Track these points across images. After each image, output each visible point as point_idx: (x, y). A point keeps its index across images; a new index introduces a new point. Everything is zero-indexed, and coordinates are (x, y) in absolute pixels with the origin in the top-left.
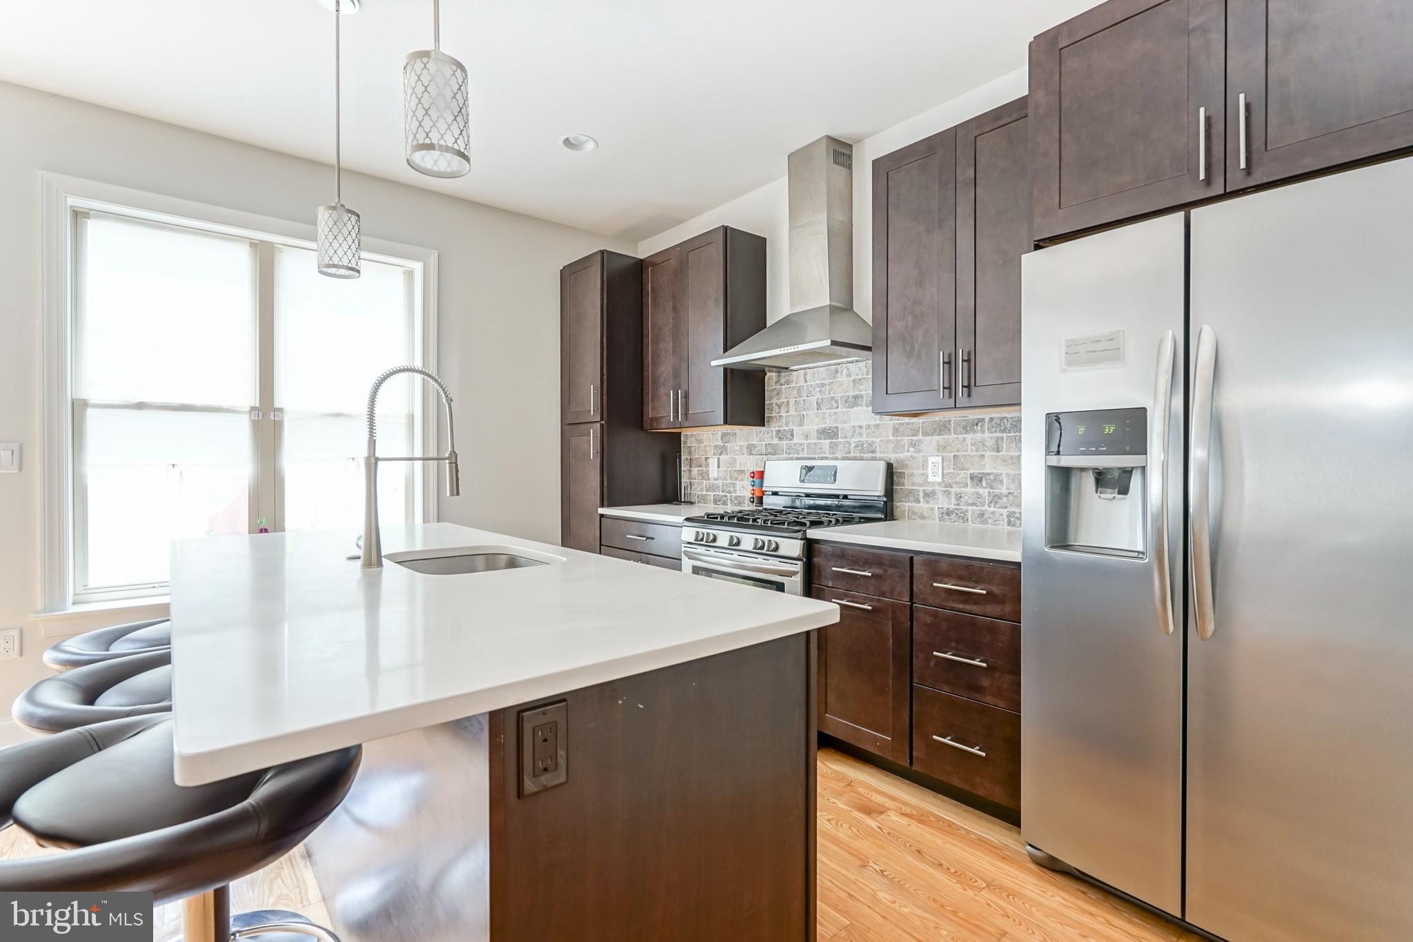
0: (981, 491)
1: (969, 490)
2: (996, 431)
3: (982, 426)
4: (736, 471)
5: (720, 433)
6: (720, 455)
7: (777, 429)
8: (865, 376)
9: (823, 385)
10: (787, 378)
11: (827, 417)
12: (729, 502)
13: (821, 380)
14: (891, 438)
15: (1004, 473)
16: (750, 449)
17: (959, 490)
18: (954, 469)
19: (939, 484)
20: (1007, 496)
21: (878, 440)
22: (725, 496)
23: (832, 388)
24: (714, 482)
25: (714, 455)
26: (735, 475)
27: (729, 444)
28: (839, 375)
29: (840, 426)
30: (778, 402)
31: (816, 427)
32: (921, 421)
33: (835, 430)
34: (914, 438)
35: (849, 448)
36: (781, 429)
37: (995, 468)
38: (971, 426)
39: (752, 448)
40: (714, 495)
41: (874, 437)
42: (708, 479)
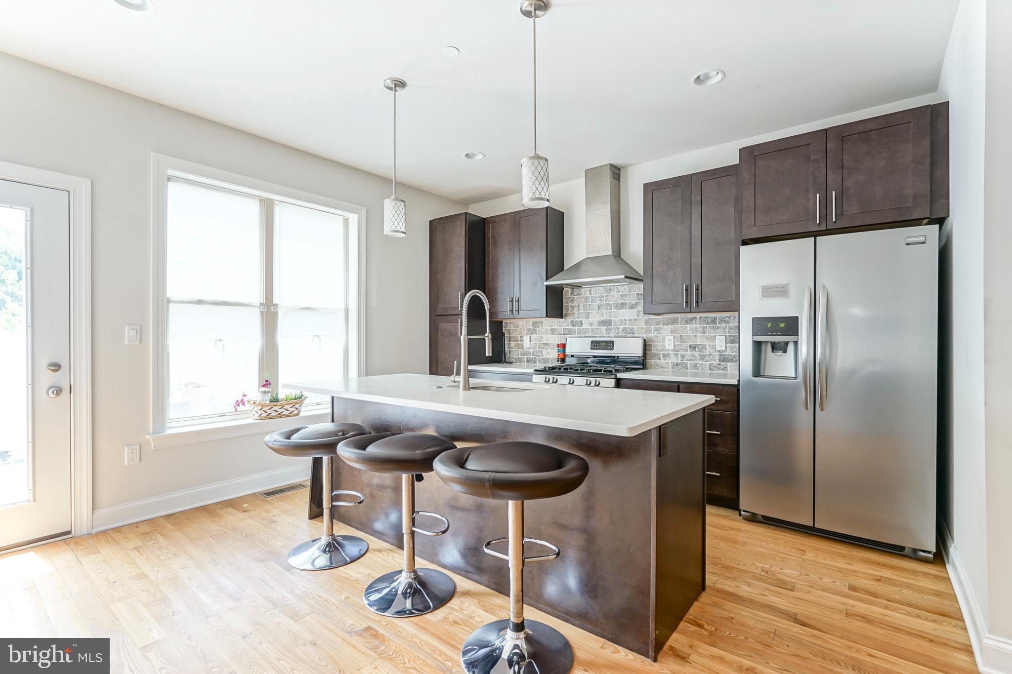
0: (695, 353)
1: (689, 353)
2: (703, 324)
3: (696, 321)
4: (542, 344)
5: (531, 322)
6: (532, 334)
7: (572, 320)
8: (628, 293)
9: (602, 297)
10: (578, 292)
11: (604, 314)
12: (538, 361)
14: (644, 326)
15: (707, 344)
16: (553, 331)
17: (683, 353)
18: (680, 342)
19: (672, 350)
20: (709, 356)
21: (636, 327)
22: (535, 358)
23: (607, 299)
24: (527, 350)
25: (527, 334)
26: (542, 346)
27: (538, 329)
28: (612, 291)
29: (612, 319)
30: (573, 305)
31: (598, 320)
32: (661, 318)
33: (610, 321)
34: (657, 326)
35: (618, 331)
36: (574, 320)
37: (702, 342)
38: (689, 321)
39: (555, 330)
40: (527, 358)
41: (634, 325)
42: (523, 348)
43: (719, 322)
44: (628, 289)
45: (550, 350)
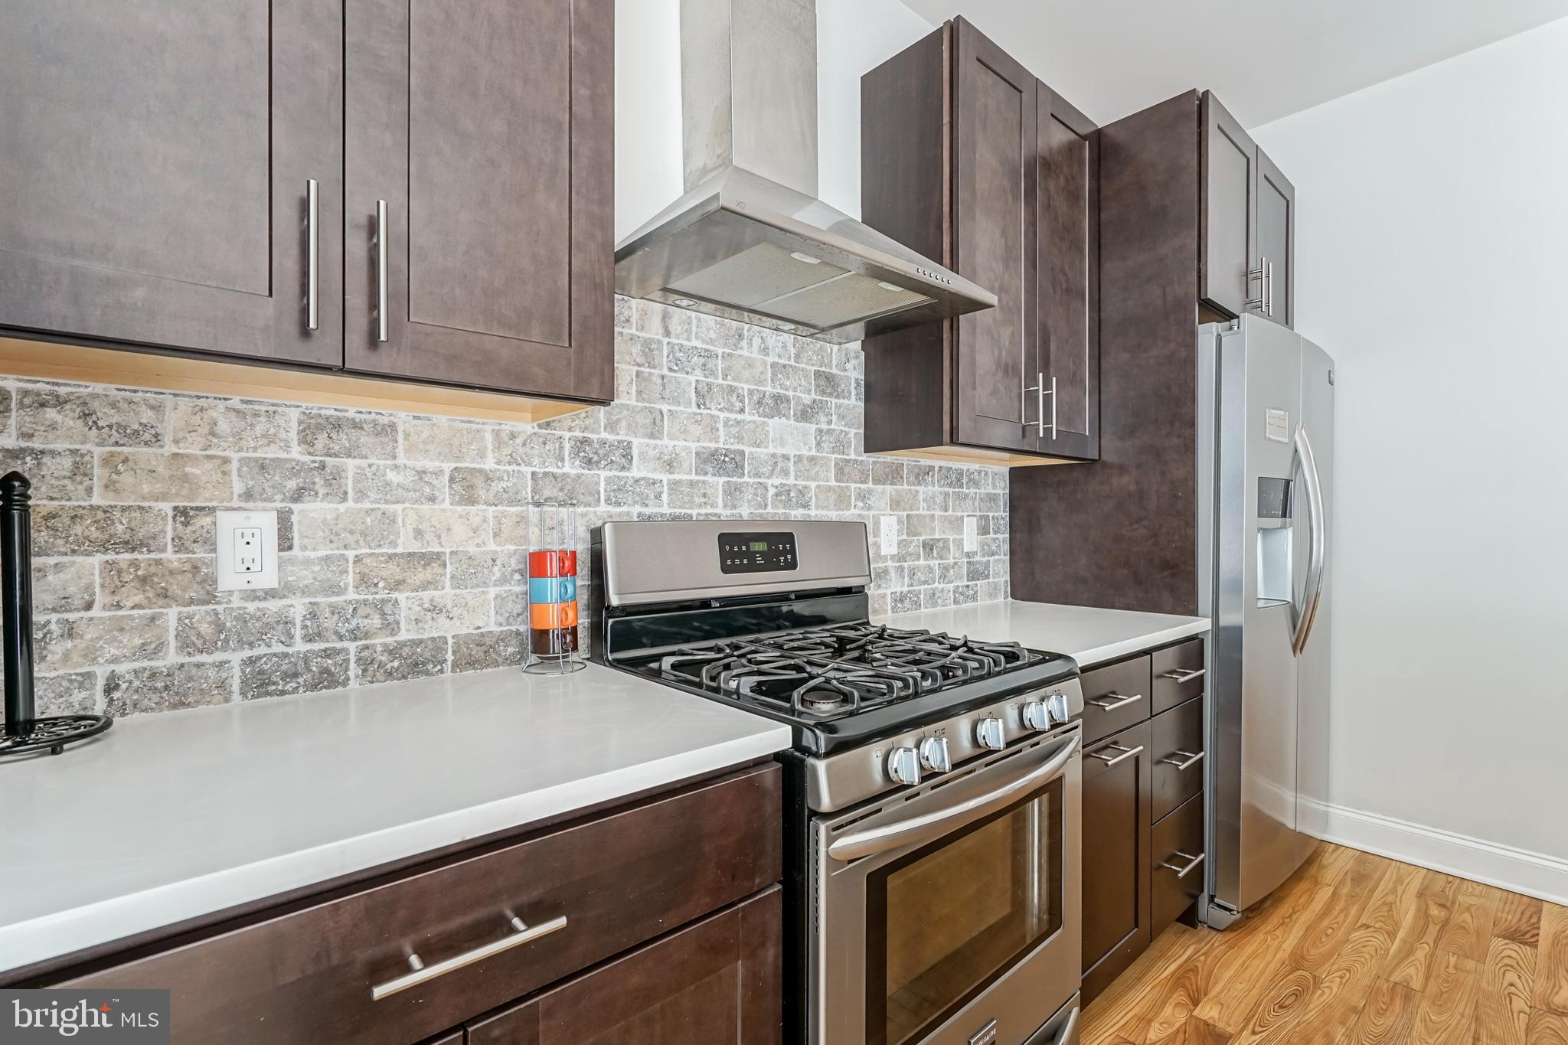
0: (931, 563)
1: (922, 562)
2: (944, 485)
4: (391, 557)
5: (294, 415)
6: (298, 496)
7: (578, 434)
8: (792, 362)
9: (710, 355)
11: (720, 426)
12: (354, 670)
13: (704, 341)
14: (833, 483)
15: (951, 538)
17: (912, 564)
18: (908, 535)
19: (893, 557)
21: (813, 485)
22: (327, 653)
23: (729, 368)
24: (251, 607)
25: (248, 495)
26: (392, 570)
27: (351, 465)
28: (744, 343)
29: (747, 450)
31: (694, 446)
32: (871, 460)
33: (738, 458)
35: (764, 497)
36: (594, 437)
37: (944, 532)
38: (922, 474)
39: (479, 481)
40: (251, 661)
41: (808, 479)
42: (210, 598)
43: (967, 483)
44: (793, 351)
45: (446, 594)
